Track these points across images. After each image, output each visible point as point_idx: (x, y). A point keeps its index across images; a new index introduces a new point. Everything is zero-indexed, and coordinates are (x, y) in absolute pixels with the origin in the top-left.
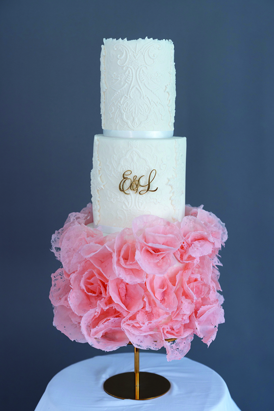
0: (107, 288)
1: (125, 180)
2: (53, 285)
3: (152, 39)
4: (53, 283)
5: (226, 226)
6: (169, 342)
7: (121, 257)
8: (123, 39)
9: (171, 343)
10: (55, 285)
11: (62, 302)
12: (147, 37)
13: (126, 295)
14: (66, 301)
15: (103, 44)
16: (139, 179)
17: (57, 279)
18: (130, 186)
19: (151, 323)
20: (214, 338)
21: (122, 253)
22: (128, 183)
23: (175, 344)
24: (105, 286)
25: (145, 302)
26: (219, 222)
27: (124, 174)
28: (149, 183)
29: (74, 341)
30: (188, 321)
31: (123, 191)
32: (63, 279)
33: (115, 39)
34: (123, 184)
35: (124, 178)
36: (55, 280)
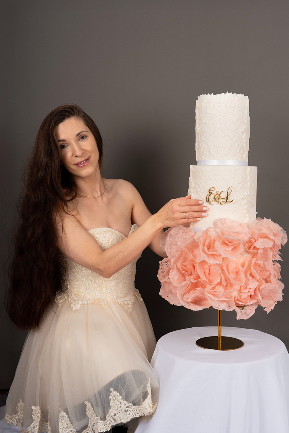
0: (196, 268)
1: (210, 194)
2: (160, 268)
3: (231, 93)
4: (160, 267)
5: (286, 233)
6: (239, 308)
7: (205, 246)
8: (210, 94)
9: (241, 308)
10: (161, 269)
11: (166, 280)
12: (228, 92)
13: (209, 274)
14: (169, 279)
15: (198, 100)
16: (220, 194)
17: (163, 265)
18: (214, 199)
19: (226, 292)
20: (272, 308)
21: (206, 244)
22: (212, 197)
23: (244, 310)
24: (194, 267)
25: (221, 278)
26: (282, 230)
27: (209, 190)
28: (227, 196)
29: (173, 304)
30: (253, 294)
31: (209, 202)
32: (167, 265)
33: (205, 95)
34: (209, 197)
35: (210, 193)
36: (162, 265)
